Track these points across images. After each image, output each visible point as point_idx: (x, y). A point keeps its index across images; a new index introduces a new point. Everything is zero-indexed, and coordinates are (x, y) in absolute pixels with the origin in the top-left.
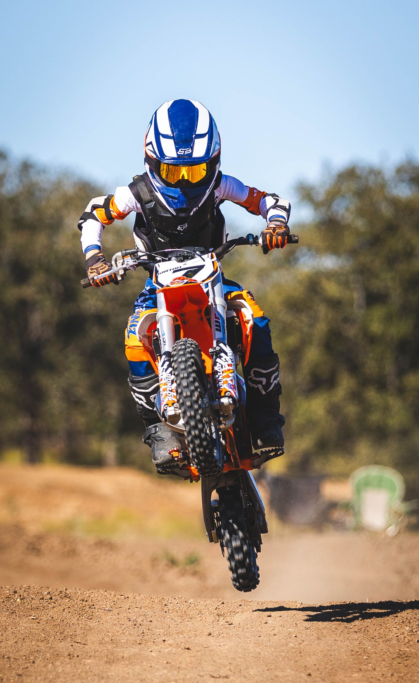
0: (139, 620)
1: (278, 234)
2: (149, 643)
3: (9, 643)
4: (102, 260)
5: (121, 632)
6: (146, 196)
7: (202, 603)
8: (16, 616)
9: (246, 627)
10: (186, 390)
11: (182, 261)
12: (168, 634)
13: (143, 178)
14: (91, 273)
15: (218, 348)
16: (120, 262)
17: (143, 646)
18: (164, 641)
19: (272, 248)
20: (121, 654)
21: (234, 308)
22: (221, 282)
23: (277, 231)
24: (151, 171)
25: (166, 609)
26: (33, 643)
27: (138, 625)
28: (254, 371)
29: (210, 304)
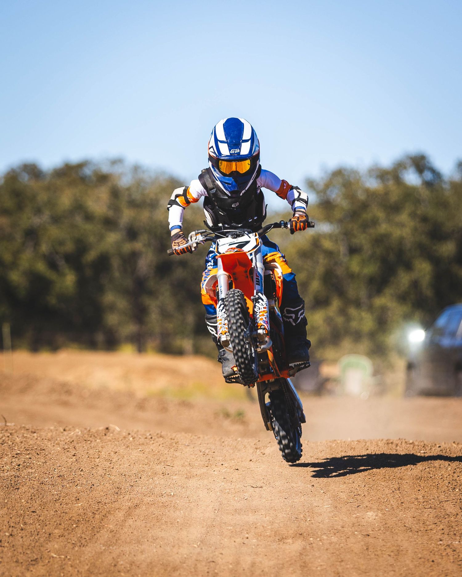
0: (207, 451)
1: (301, 222)
2: (213, 466)
3: (125, 466)
4: (182, 237)
5: (195, 459)
6: (210, 185)
7: (246, 441)
8: (130, 449)
9: (273, 456)
10: (233, 319)
11: (235, 238)
12: (225, 460)
13: (208, 170)
14: (174, 245)
15: (257, 296)
16: (194, 238)
17: (209, 468)
18: (222, 464)
19: (297, 230)
20: (195, 473)
21: (271, 268)
22: (261, 252)
23: (300, 220)
24: (213, 166)
25: (223, 444)
26: (140, 466)
27: (206, 455)
28: (286, 310)
29: (253, 266)
